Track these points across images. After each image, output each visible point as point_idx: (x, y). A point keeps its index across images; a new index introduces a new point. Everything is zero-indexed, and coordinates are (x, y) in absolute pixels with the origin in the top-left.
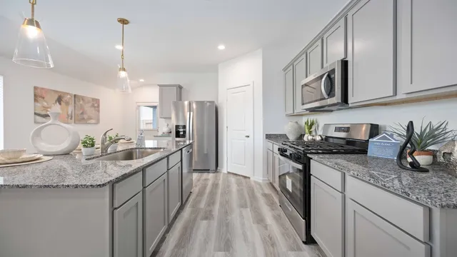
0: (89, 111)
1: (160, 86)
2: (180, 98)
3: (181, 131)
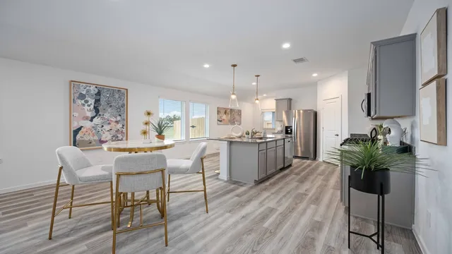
0: (237, 117)
1: (276, 100)
2: (290, 108)
3: (288, 130)
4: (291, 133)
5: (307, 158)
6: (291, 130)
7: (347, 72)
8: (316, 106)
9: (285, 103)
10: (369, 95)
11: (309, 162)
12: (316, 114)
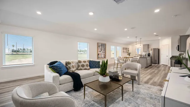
1: (143, 45)
3: (149, 55)
4: (150, 56)
5: (156, 64)
6: (150, 55)
7: (171, 37)
8: (159, 47)
9: (147, 46)
10: (178, 46)
11: (157, 65)
12: (159, 50)
